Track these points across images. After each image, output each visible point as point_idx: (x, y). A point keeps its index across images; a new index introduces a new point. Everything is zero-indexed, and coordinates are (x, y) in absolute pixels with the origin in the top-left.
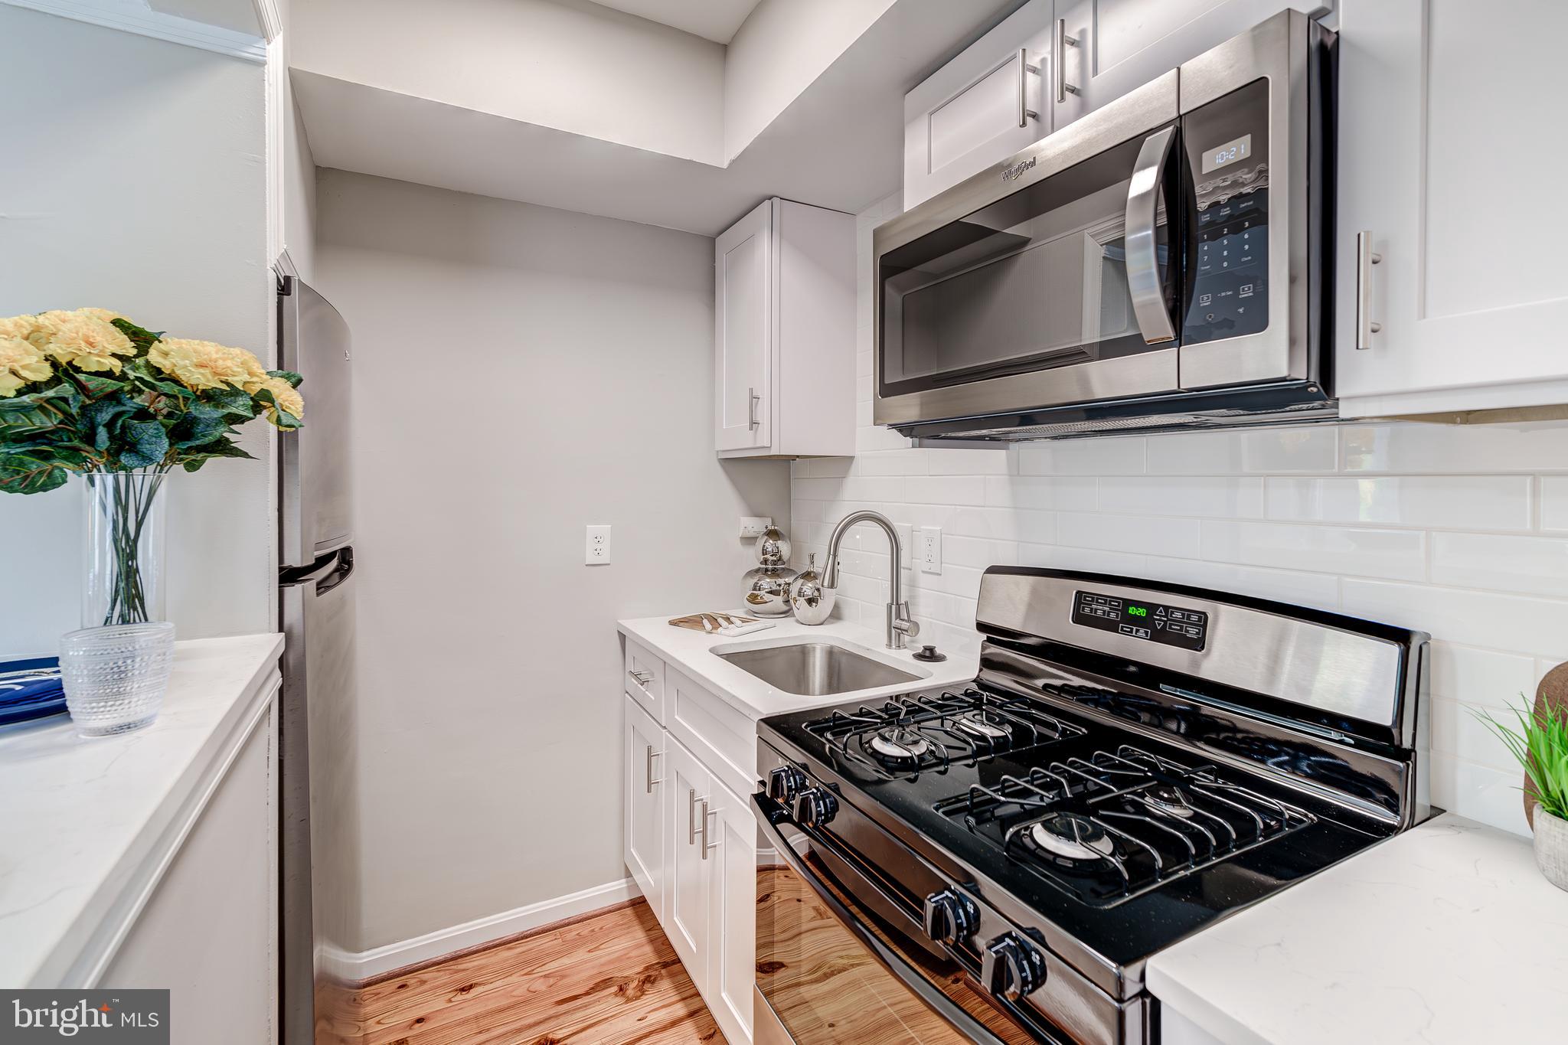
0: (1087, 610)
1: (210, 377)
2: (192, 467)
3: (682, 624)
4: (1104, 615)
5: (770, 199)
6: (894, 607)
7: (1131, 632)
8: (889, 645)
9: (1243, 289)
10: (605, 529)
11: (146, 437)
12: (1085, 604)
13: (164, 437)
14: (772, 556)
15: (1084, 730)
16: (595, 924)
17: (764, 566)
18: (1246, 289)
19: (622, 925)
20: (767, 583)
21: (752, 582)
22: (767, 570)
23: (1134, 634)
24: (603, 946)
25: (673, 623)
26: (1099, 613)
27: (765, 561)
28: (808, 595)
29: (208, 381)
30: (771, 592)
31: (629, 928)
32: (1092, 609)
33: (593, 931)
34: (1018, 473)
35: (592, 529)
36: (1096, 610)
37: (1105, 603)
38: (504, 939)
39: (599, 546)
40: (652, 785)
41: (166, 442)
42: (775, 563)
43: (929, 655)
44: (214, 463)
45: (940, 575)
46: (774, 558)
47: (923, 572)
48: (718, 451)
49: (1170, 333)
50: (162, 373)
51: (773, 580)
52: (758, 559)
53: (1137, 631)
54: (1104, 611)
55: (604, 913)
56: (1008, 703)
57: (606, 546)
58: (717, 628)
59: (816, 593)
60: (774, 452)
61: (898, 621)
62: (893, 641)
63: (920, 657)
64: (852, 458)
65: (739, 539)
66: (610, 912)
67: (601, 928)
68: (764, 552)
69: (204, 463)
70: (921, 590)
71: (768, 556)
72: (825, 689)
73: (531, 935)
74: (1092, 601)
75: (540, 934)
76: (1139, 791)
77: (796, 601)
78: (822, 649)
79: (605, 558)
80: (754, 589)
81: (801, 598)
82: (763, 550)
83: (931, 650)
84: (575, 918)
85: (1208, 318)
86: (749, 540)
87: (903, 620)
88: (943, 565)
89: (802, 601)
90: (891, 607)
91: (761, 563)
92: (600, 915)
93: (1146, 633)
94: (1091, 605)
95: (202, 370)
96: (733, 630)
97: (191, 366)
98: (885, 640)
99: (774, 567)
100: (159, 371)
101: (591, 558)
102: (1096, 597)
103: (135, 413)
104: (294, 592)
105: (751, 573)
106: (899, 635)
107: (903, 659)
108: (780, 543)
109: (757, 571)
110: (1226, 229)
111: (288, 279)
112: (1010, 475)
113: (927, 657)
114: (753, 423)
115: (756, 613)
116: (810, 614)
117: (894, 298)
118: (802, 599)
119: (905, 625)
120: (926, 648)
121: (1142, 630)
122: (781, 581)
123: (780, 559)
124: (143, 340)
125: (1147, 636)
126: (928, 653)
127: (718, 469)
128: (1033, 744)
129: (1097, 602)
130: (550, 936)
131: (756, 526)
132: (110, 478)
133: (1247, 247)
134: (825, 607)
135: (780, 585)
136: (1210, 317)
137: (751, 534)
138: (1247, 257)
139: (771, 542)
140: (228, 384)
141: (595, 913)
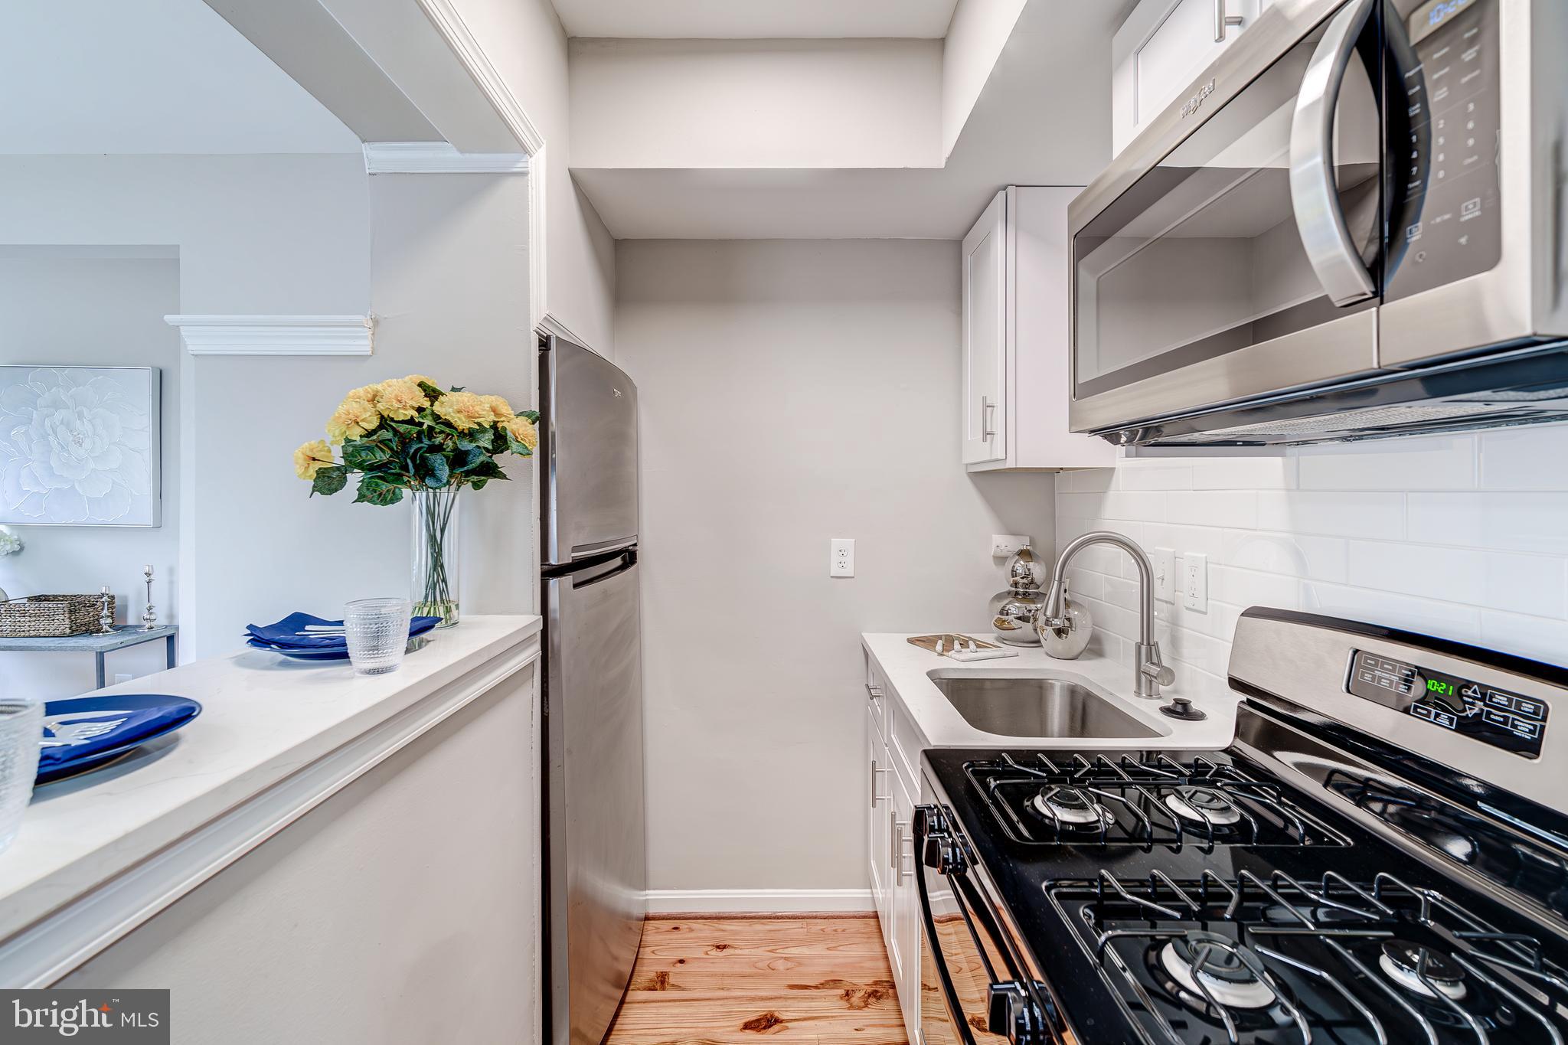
0: (1368, 677)
1: (464, 419)
2: (477, 486)
3: (917, 643)
4: (1391, 687)
5: (1005, 189)
6: (1144, 648)
7: (1428, 715)
8: (1138, 693)
9: (1466, 207)
10: (848, 543)
11: (437, 465)
12: (1367, 668)
13: (445, 465)
14: (1023, 578)
15: (1349, 840)
16: (839, 924)
17: (1014, 589)
18: (1471, 206)
19: (863, 933)
20: (1015, 608)
21: (1000, 605)
22: (1017, 593)
23: (1432, 719)
24: (841, 948)
25: (911, 641)
26: (1384, 683)
27: (1016, 584)
28: (1057, 625)
29: (463, 423)
30: (1019, 618)
31: (869, 938)
32: (1374, 677)
33: (836, 930)
34: (1298, 488)
35: (836, 543)
36: (1380, 678)
37: (1394, 670)
38: (760, 914)
39: (843, 559)
40: (877, 801)
41: (447, 468)
42: (1026, 586)
43: (1182, 711)
44: (491, 483)
45: (1206, 613)
46: (1025, 581)
47: (1187, 608)
48: (967, 464)
49: (1366, 287)
50: (440, 418)
51: (1024, 605)
52: (1008, 582)
53: (1437, 715)
54: (1391, 682)
55: (850, 917)
56: (1255, 785)
57: (850, 560)
58: (949, 651)
59: (1067, 623)
60: (1010, 464)
61: (1148, 664)
62: (1143, 689)
63: (1168, 711)
64: (1113, 469)
65: (992, 558)
66: (855, 917)
67: (844, 931)
68: (1014, 574)
69: (486, 483)
70: (1185, 630)
71: (1018, 579)
72: (1066, 732)
73: (782, 918)
74: (1376, 665)
75: (790, 919)
76: (1371, 938)
77: (1043, 630)
78: (1062, 687)
79: (849, 571)
80: (1002, 614)
81: (1047, 627)
82: (1013, 571)
83: (1185, 705)
84: (822, 914)
85: (1417, 258)
86: (1001, 560)
87: (1153, 664)
88: (1209, 601)
89: (1049, 630)
90: (1140, 647)
91: (1011, 586)
92: (845, 918)
93: (1451, 720)
94: (1373, 670)
95: (458, 415)
96: (967, 654)
97: (454, 412)
98: (1134, 687)
99: (1026, 591)
100: (439, 417)
101: (835, 570)
102: (1380, 660)
103: (427, 448)
104: (553, 583)
105: (999, 597)
106: (1151, 681)
107: (1147, 710)
108: (1031, 565)
109: (1009, 593)
110: (1442, 122)
111: (548, 338)
112: (1288, 490)
113: (1177, 713)
114: (987, 434)
115: (1005, 640)
116: (1060, 647)
117: (1088, 281)
118: (1050, 629)
119: (1154, 670)
120: (1177, 702)
121: (1444, 716)
122: (1033, 607)
123: (1032, 582)
124: (433, 394)
125: (1451, 725)
126: (1179, 708)
127: (968, 483)
128: (1251, 843)
129: (1382, 667)
130: (798, 923)
131: (1008, 544)
132: (424, 494)
133: (1471, 142)
134: (1078, 639)
135: (1030, 611)
136: (1421, 256)
137: (1004, 554)
138: (1471, 156)
139: (1022, 563)
140: (479, 424)
141: (841, 914)
